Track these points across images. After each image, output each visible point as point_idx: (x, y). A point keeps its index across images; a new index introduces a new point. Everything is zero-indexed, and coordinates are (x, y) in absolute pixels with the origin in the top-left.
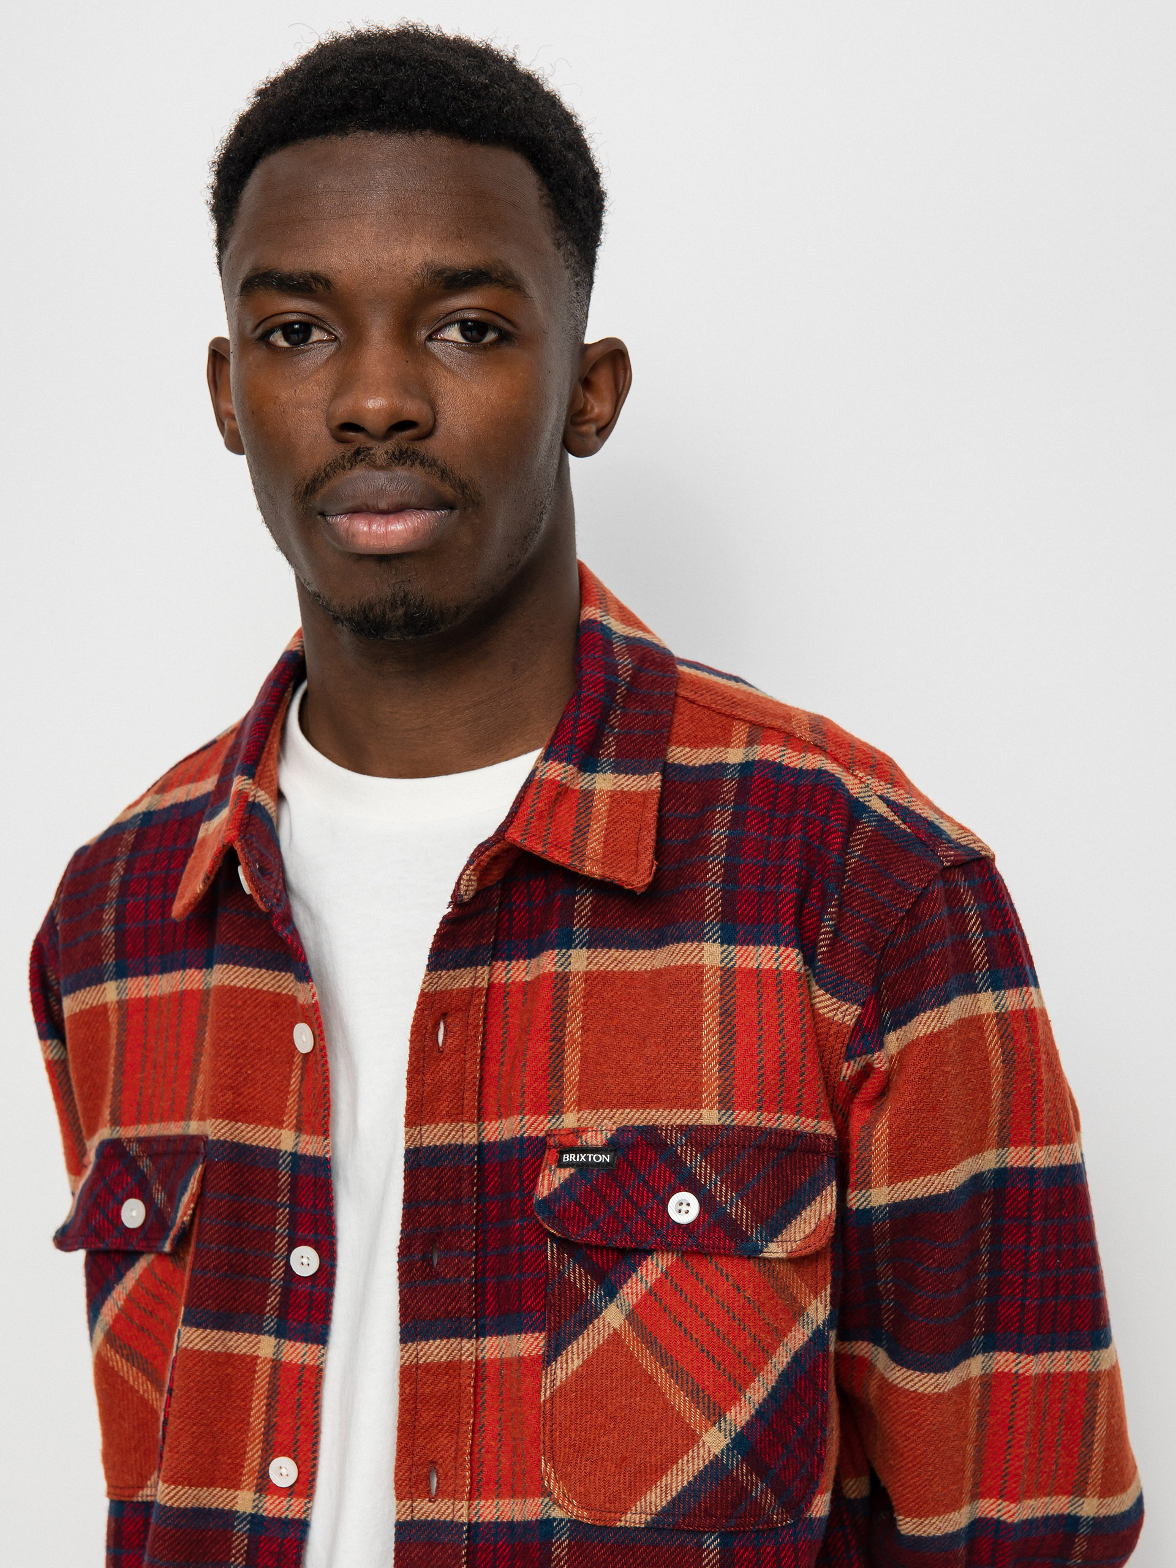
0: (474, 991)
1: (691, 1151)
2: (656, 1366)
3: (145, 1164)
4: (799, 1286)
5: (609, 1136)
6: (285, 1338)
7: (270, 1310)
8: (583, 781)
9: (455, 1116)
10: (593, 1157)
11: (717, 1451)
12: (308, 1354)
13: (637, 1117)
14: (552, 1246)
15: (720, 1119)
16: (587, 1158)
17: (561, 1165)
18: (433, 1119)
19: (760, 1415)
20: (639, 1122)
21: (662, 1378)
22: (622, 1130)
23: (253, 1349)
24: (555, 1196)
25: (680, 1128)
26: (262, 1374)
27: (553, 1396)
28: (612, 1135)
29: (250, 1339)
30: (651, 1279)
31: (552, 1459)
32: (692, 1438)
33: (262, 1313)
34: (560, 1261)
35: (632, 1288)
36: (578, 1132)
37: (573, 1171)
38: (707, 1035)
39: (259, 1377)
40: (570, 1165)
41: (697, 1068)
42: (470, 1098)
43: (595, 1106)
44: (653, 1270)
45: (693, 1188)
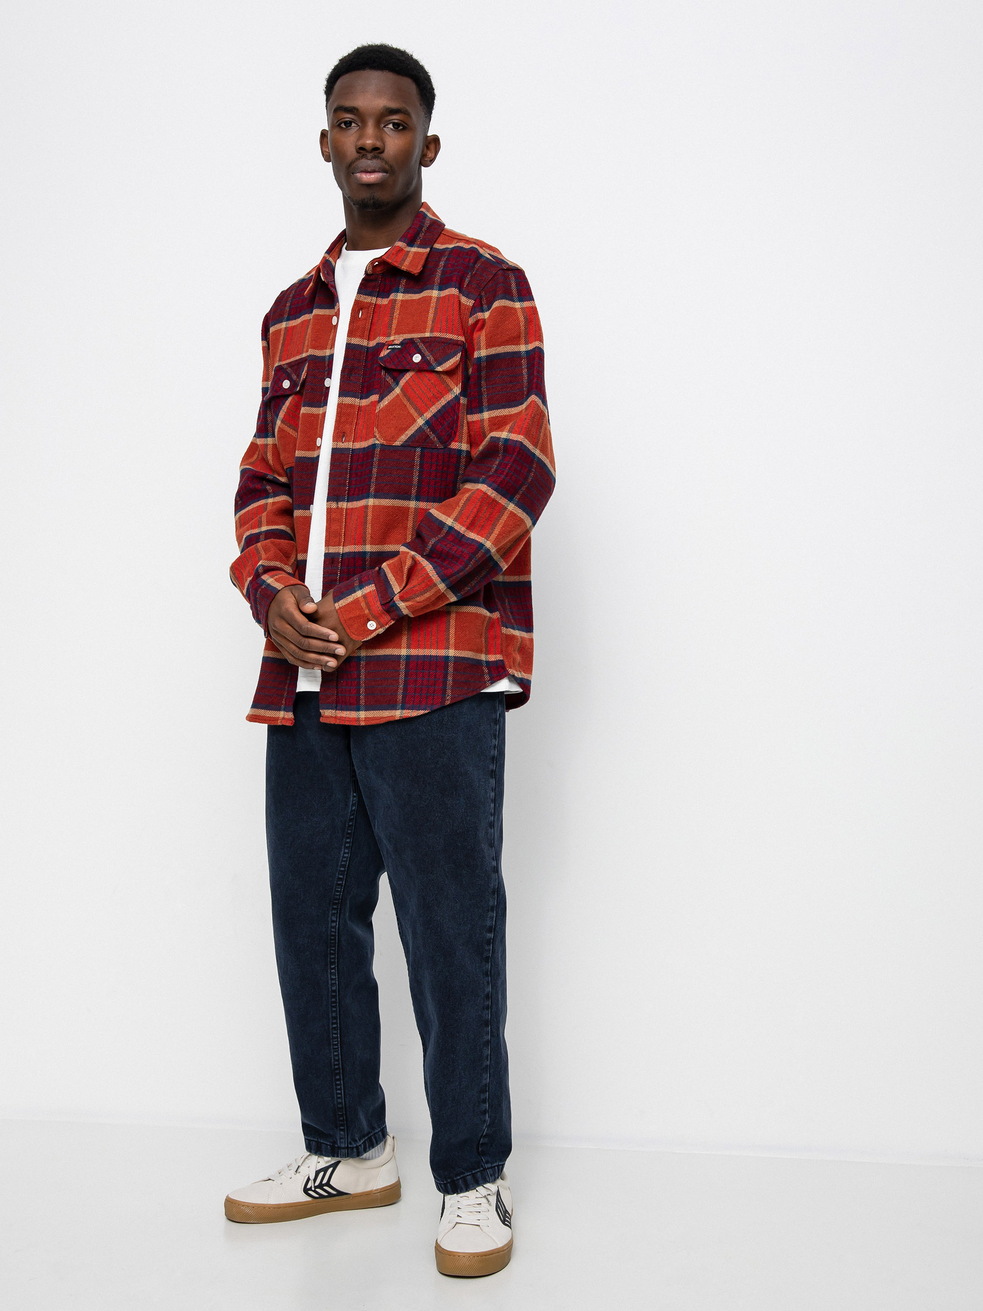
0: (371, 304)
1: (421, 344)
2: (407, 402)
3: (289, 370)
4: (448, 380)
8: (408, 249)
9: (362, 337)
10: (396, 346)
11: (421, 424)
14: (383, 370)
15: (430, 335)
16: (394, 347)
17: (388, 349)
18: (355, 336)
19: (434, 416)
20: (409, 337)
21: (408, 405)
22: (405, 339)
24: (385, 357)
25: (420, 338)
27: (378, 412)
28: (402, 341)
30: (408, 379)
31: (377, 428)
32: (414, 421)
34: (385, 375)
35: (402, 381)
36: (393, 341)
37: (390, 350)
38: (430, 314)
40: (390, 349)
41: (427, 322)
42: (367, 333)
43: (398, 334)
44: (408, 376)
45: (420, 353)
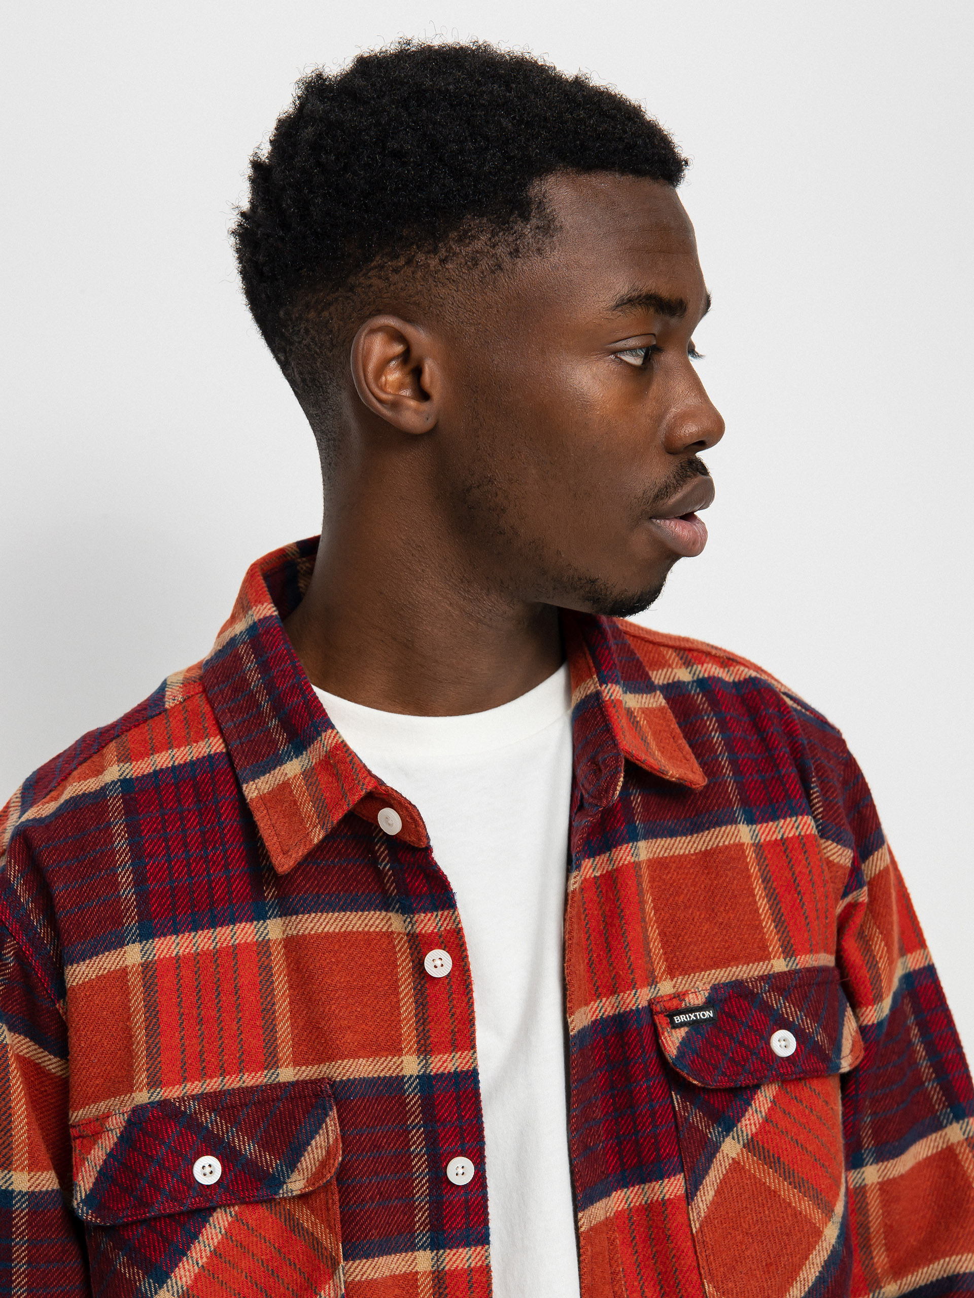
1: (775, 995)
2: (779, 1181)
5: (707, 995)
6: (444, 1248)
7: (420, 1226)
8: (623, 701)
10: (700, 1015)
11: (833, 1241)
12: (473, 1257)
13: (722, 975)
14: (677, 1099)
15: (787, 966)
16: (695, 1016)
17: (675, 1026)
20: (724, 979)
21: (784, 1188)
22: (715, 988)
23: (412, 1267)
24: (680, 1053)
25: (762, 978)
26: (425, 1287)
27: (701, 1226)
28: (709, 994)
29: (407, 1258)
30: (764, 1109)
32: (817, 1234)
33: (412, 1232)
34: (685, 1108)
35: (749, 1120)
36: (680, 996)
37: (686, 1029)
38: (759, 900)
39: (422, 1290)
40: (682, 1024)
41: (758, 927)
43: (685, 972)
44: (764, 1098)
45: (787, 1026)
